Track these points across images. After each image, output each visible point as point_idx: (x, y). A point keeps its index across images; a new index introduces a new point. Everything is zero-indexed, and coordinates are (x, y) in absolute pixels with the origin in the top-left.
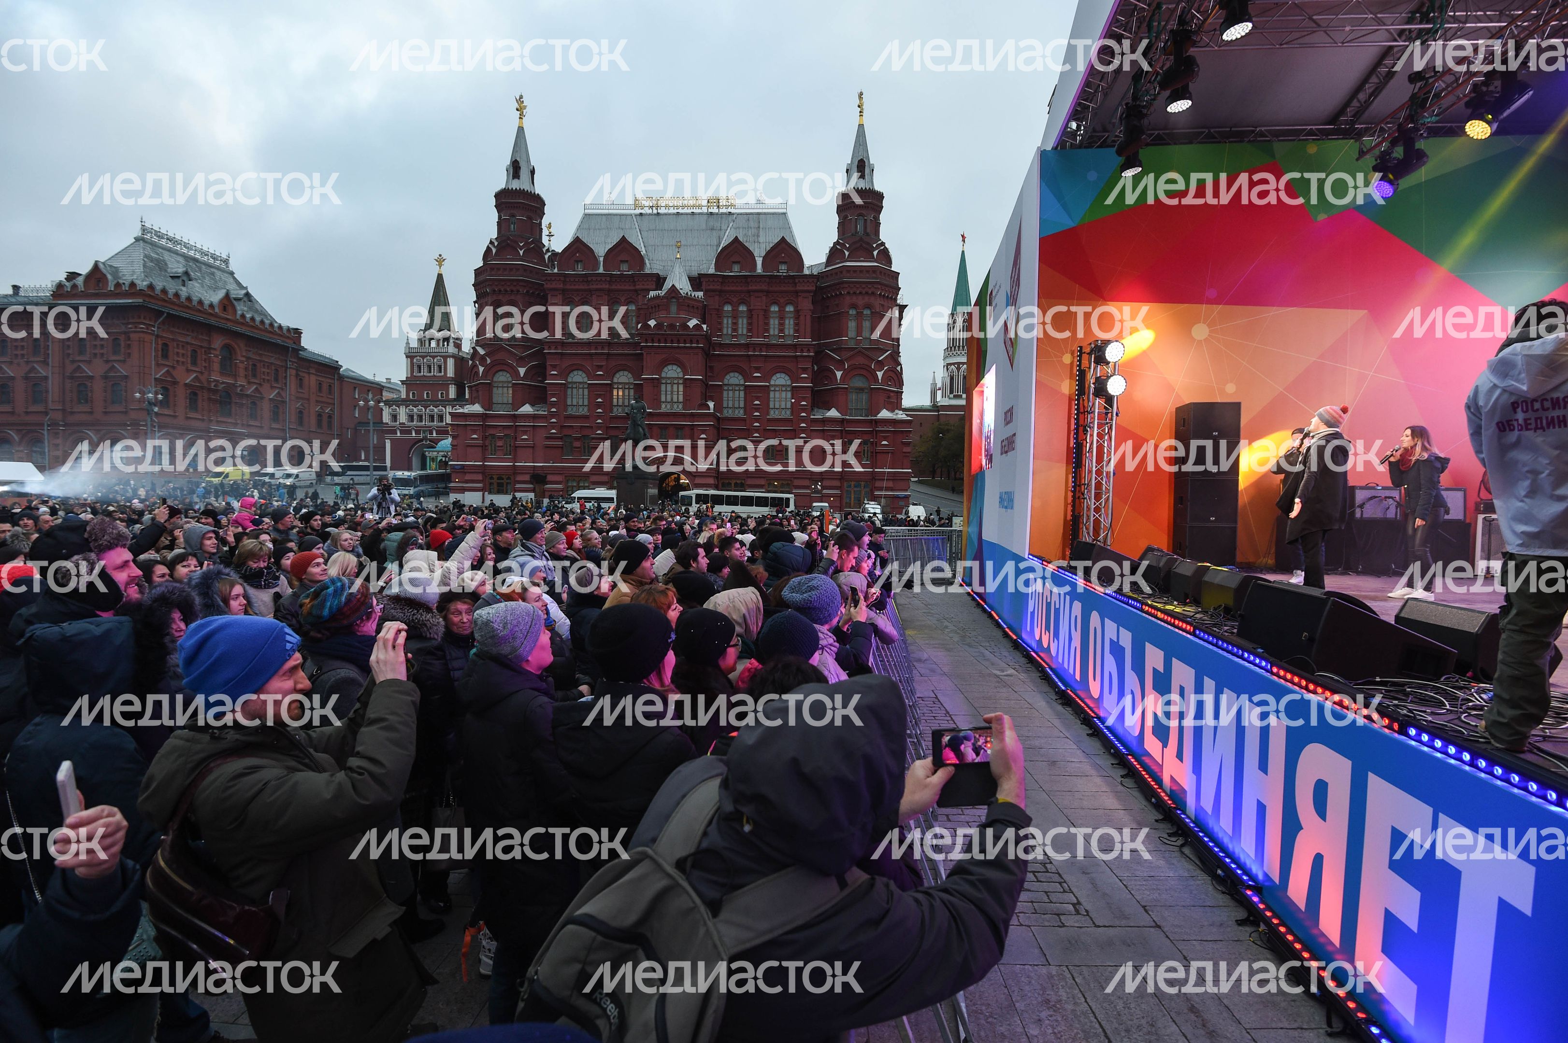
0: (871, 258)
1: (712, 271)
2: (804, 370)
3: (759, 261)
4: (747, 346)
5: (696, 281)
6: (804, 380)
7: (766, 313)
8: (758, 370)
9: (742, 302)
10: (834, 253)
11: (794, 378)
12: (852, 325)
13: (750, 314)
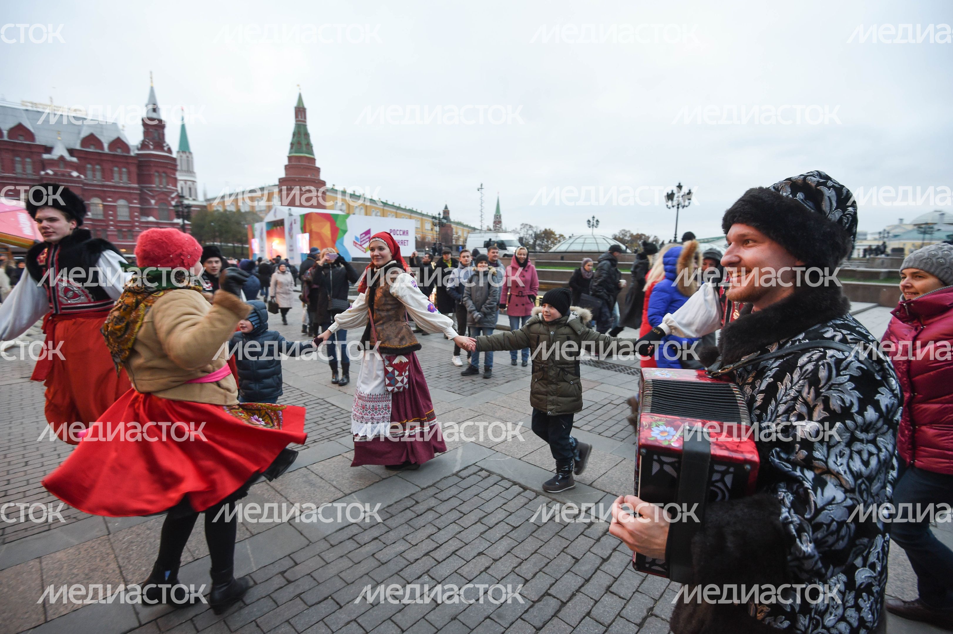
0: (163, 150)
1: (78, 147)
2: (135, 199)
3: (106, 146)
4: (103, 186)
5: (72, 152)
6: (136, 203)
7: (112, 171)
8: (110, 197)
9: (98, 164)
10: (144, 145)
11: (130, 202)
12: (157, 180)
13: (103, 170)
